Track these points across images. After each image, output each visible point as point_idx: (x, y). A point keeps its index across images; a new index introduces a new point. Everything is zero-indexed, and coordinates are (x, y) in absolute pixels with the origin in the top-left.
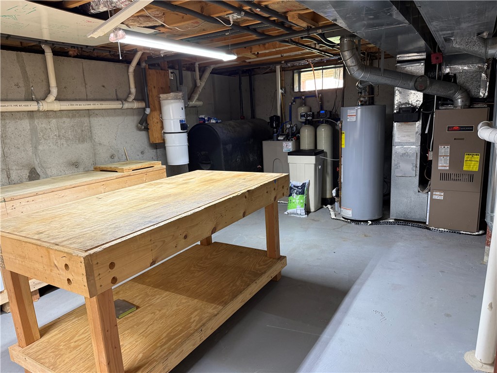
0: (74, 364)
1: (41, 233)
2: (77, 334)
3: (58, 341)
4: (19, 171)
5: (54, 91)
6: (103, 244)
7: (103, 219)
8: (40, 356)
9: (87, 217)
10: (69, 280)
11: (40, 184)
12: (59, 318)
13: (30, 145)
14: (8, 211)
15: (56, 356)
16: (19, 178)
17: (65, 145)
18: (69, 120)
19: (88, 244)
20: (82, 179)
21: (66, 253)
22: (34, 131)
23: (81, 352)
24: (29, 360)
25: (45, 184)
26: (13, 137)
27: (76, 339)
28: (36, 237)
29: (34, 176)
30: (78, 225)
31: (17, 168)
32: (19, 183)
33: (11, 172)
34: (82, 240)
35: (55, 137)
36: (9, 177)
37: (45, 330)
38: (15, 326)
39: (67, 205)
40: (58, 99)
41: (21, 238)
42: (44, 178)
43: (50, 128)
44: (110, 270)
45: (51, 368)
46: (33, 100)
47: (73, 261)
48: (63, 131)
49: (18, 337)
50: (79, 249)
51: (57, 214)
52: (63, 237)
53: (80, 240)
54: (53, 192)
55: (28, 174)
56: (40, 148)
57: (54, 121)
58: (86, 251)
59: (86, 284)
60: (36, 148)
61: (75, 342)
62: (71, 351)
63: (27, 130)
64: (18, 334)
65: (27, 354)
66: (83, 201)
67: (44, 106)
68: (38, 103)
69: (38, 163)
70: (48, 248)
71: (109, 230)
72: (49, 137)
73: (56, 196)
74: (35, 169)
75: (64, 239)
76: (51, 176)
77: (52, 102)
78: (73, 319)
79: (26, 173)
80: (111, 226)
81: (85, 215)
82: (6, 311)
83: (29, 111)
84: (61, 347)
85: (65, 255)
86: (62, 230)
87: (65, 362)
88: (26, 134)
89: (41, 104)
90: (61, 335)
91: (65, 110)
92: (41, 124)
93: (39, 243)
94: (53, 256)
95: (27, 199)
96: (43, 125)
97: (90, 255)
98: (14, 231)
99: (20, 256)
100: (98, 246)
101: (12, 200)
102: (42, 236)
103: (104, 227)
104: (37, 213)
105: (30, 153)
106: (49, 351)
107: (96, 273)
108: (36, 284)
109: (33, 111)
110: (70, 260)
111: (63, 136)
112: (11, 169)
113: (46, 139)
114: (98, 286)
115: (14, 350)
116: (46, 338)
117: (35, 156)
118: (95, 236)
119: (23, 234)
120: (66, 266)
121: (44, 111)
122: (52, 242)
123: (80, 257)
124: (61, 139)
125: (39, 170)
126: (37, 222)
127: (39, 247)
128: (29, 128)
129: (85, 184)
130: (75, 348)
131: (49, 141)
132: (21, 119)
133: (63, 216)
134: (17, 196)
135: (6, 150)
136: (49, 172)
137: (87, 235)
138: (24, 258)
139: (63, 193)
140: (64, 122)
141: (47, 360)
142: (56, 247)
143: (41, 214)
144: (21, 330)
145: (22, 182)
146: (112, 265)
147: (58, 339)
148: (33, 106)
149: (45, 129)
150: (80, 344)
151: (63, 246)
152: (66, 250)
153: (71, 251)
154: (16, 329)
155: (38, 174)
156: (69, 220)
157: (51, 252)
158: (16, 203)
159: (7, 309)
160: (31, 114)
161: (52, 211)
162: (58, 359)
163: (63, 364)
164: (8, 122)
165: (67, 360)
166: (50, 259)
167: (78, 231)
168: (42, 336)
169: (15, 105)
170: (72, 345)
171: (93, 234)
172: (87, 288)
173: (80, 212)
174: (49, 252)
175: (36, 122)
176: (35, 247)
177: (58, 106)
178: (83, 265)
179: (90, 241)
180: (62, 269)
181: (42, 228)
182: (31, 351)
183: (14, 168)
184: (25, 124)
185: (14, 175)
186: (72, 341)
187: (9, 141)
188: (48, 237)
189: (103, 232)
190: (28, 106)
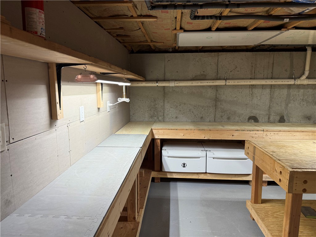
0: (272, 224)
1: (274, 152)
2: (279, 212)
3: (268, 210)
4: (275, 117)
5: (307, 73)
6: (304, 169)
7: (310, 155)
8: (258, 211)
9: (302, 152)
10: (280, 179)
11: (284, 126)
12: (273, 199)
13: (285, 103)
14: (264, 136)
15: (266, 216)
16: (274, 120)
17: (305, 105)
18: (312, 90)
19: (295, 166)
20: (309, 128)
21: (283, 166)
22: (288, 95)
23: (278, 221)
24: (253, 210)
25: (286, 126)
26: (277, 98)
27: (278, 214)
28: (271, 153)
29: (282, 120)
30: (294, 154)
31: (274, 114)
32: (273, 123)
33: (271, 116)
34: (293, 162)
35: (300, 100)
36: (269, 118)
37: (264, 201)
38: (252, 192)
39: (293, 141)
40: (308, 78)
41: (265, 151)
42: (287, 123)
43: (298, 95)
44: (303, 184)
45: (262, 219)
46: (293, 79)
47: (285, 171)
48: (306, 97)
49: (252, 198)
50: (289, 166)
51: (286, 145)
52: (284, 158)
53: (292, 162)
54: (289, 132)
55: (279, 119)
56: (290, 105)
57: (302, 90)
58: (292, 169)
59: (288, 185)
60: (287, 105)
61: (277, 215)
62: (273, 218)
63: (285, 95)
64: (252, 196)
65: (253, 207)
66: (303, 142)
67: (298, 82)
68: (295, 80)
69: (286, 114)
70: (275, 160)
71: (310, 163)
72: (296, 100)
73: (290, 135)
74: (283, 116)
75: (284, 159)
76: (291, 122)
77: (304, 80)
78: (279, 204)
79: (278, 118)
80: (313, 161)
81: (301, 150)
82: (250, 184)
83: (288, 85)
84: (269, 213)
85: (281, 167)
86: (285, 154)
87: (269, 221)
88: (284, 97)
89: (296, 81)
90: (271, 208)
91: (311, 84)
92: (293, 92)
93: (271, 156)
94: (276, 165)
95: (274, 133)
96: (294, 93)
97: (294, 171)
98: (262, 147)
99: (262, 160)
100: (300, 169)
101: (267, 131)
102: (274, 154)
103: (308, 160)
104: (276, 141)
105: (283, 108)
106: (263, 212)
107: (295, 182)
108: (267, 178)
109: (291, 85)
110: (283, 170)
111: (305, 100)
112: (271, 115)
113: (294, 101)
114: (294, 189)
115: (248, 202)
116: (263, 205)
117: (285, 109)
118: (301, 163)
119: (266, 150)
120: (281, 172)
121: (298, 85)
122: (278, 158)
123: (288, 170)
124: (304, 101)
125: (285, 118)
126: (275, 146)
127: (271, 158)
128: (286, 93)
129: (311, 131)
130: (276, 217)
131: (296, 102)
132: (283, 88)
133: (289, 147)
134: (270, 130)
135: (271, 104)
136: (291, 120)
137: (297, 161)
138: (263, 161)
139: (295, 134)
140: (308, 91)
141: (261, 215)
142: (279, 161)
143: (278, 142)
144: (253, 195)
145: (275, 122)
146: (305, 182)
147: (269, 209)
148: (291, 82)
149: (296, 95)
150: (279, 217)
151: (282, 162)
152: (283, 164)
153: (285, 166)
154: (252, 193)
155: (284, 120)
156: (291, 150)
157: (276, 163)
158: (268, 133)
159: (251, 183)
160: (289, 86)
161: (284, 143)
162: (266, 217)
163: (267, 221)
164: (276, 90)
165: (270, 221)
166: (274, 165)
167: (293, 157)
168: (262, 203)
169: (282, 81)
170: (275, 215)
171: (300, 162)
172: (287, 187)
173: (299, 147)
174: (274, 162)
175: (291, 91)
176: (269, 158)
177: (306, 82)
178: (289, 175)
179: (297, 164)
180: (278, 173)
181: (275, 150)
182: (255, 207)
183: (273, 114)
184: (285, 91)
185: (272, 118)
186: (275, 213)
187: (274, 100)
188: (277, 155)
189: (307, 163)
190: (289, 82)
